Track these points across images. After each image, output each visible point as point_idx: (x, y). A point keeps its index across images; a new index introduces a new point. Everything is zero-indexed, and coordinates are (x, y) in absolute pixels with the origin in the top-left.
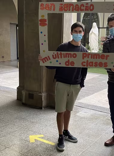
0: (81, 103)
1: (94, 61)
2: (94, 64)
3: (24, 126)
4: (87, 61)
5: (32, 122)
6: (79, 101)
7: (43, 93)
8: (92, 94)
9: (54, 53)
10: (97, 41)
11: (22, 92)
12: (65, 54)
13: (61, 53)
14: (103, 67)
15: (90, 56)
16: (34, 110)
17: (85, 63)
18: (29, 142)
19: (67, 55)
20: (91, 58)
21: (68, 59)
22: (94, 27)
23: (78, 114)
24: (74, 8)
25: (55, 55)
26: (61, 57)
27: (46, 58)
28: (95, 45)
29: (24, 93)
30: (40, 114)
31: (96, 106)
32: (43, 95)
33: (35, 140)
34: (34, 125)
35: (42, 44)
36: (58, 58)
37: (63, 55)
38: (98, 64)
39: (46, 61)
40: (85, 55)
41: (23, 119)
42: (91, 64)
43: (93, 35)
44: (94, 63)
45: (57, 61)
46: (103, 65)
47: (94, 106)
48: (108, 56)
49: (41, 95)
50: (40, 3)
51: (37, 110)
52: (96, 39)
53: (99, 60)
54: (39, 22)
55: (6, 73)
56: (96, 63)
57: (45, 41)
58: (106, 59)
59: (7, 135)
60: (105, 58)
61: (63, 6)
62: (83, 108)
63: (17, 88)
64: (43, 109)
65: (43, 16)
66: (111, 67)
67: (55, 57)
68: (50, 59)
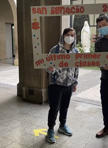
0: (79, 97)
1: (87, 60)
2: (87, 64)
3: (27, 120)
4: (81, 61)
5: (35, 116)
6: (76, 96)
7: (43, 89)
8: (88, 89)
9: (47, 56)
10: (89, 38)
11: (23, 88)
12: (58, 56)
13: (54, 55)
14: (96, 65)
15: (83, 56)
16: (35, 105)
17: (78, 63)
18: (34, 135)
19: (61, 57)
20: (84, 58)
21: (62, 60)
22: (85, 25)
23: (77, 108)
24: (65, 10)
25: (49, 57)
26: (55, 59)
27: (40, 60)
28: (87, 42)
29: (24, 89)
30: (41, 109)
31: (92, 100)
32: (43, 91)
33: (39, 133)
34: (37, 120)
35: (36, 47)
36: (52, 60)
37: (56, 57)
38: (91, 63)
39: (40, 64)
40: (78, 56)
41: (26, 114)
42: (84, 64)
43: (85, 33)
44: (87, 62)
45: (51, 63)
46: (96, 64)
47: (91, 100)
48: (100, 55)
49: (42, 91)
50: (32, 7)
51: (38, 105)
52: (87, 37)
53: (91, 60)
54: (32, 26)
55: (3, 70)
56: (89, 63)
57: (38, 44)
58: (99, 58)
59: (12, 130)
60: (97, 57)
61: (54, 9)
62: (81, 103)
63: (17, 85)
64: (43, 104)
65: (35, 20)
66: (104, 66)
67: (48, 59)
68: (44, 62)
